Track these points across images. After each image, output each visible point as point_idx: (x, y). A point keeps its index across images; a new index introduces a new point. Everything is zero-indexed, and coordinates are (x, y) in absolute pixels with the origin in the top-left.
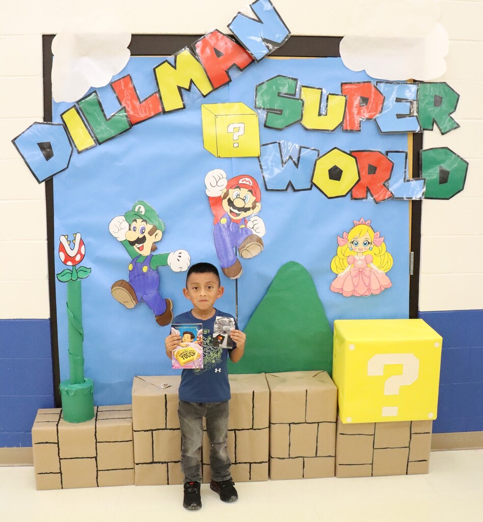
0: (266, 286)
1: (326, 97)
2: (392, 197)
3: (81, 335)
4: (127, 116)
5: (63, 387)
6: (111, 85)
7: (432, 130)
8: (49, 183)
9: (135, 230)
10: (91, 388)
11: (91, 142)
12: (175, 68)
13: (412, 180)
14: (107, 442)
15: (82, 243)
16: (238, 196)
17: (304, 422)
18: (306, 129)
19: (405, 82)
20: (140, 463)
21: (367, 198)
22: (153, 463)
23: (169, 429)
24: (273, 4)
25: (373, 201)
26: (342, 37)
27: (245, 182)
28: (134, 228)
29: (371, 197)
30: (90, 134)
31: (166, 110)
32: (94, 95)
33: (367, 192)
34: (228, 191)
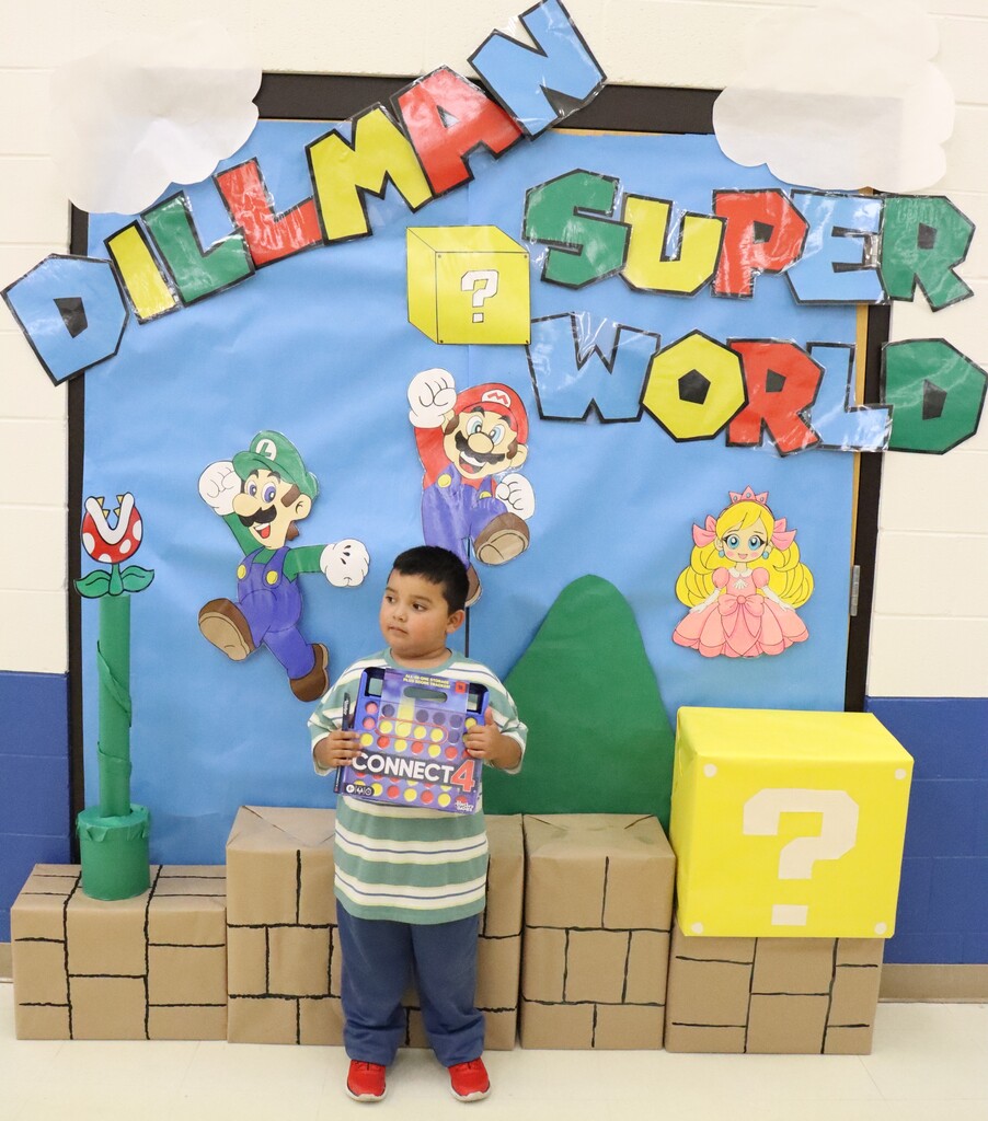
0: (531, 626)
1: (679, 221)
2: (817, 444)
3: (127, 713)
5: (83, 822)
6: (216, 180)
7: (911, 300)
8: (76, 383)
9: (253, 494)
10: (142, 825)
11: (167, 299)
12: (354, 149)
13: (862, 409)
14: (169, 945)
15: (135, 514)
16: (478, 429)
17: (600, 926)
18: (633, 289)
19: (856, 194)
20: (239, 996)
21: (761, 444)
22: (266, 995)
23: (302, 926)
24: (572, 17)
25: (774, 451)
26: (719, 92)
27: (494, 399)
28: (253, 487)
29: (770, 442)
30: (166, 282)
31: (330, 238)
32: (178, 202)
33: (762, 431)
34: (457, 417)
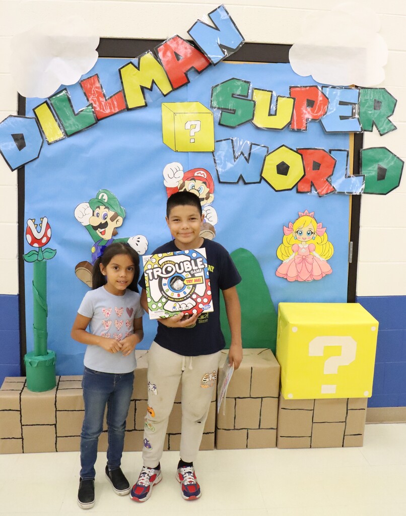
1: (275, 100)
2: (334, 191)
3: (46, 311)
4: (93, 112)
5: (27, 359)
6: (80, 84)
7: (372, 131)
8: (21, 170)
9: (98, 216)
10: (53, 360)
11: (60, 134)
12: (139, 70)
13: (353, 177)
14: (66, 410)
15: (48, 226)
16: (193, 187)
17: (249, 396)
18: (257, 128)
19: (348, 88)
21: (311, 191)
24: (230, 14)
25: (317, 195)
26: (291, 45)
27: (199, 175)
28: (98, 214)
29: (315, 192)
30: (60, 127)
31: (129, 108)
32: (64, 92)
33: (311, 186)
34: (184, 182)
